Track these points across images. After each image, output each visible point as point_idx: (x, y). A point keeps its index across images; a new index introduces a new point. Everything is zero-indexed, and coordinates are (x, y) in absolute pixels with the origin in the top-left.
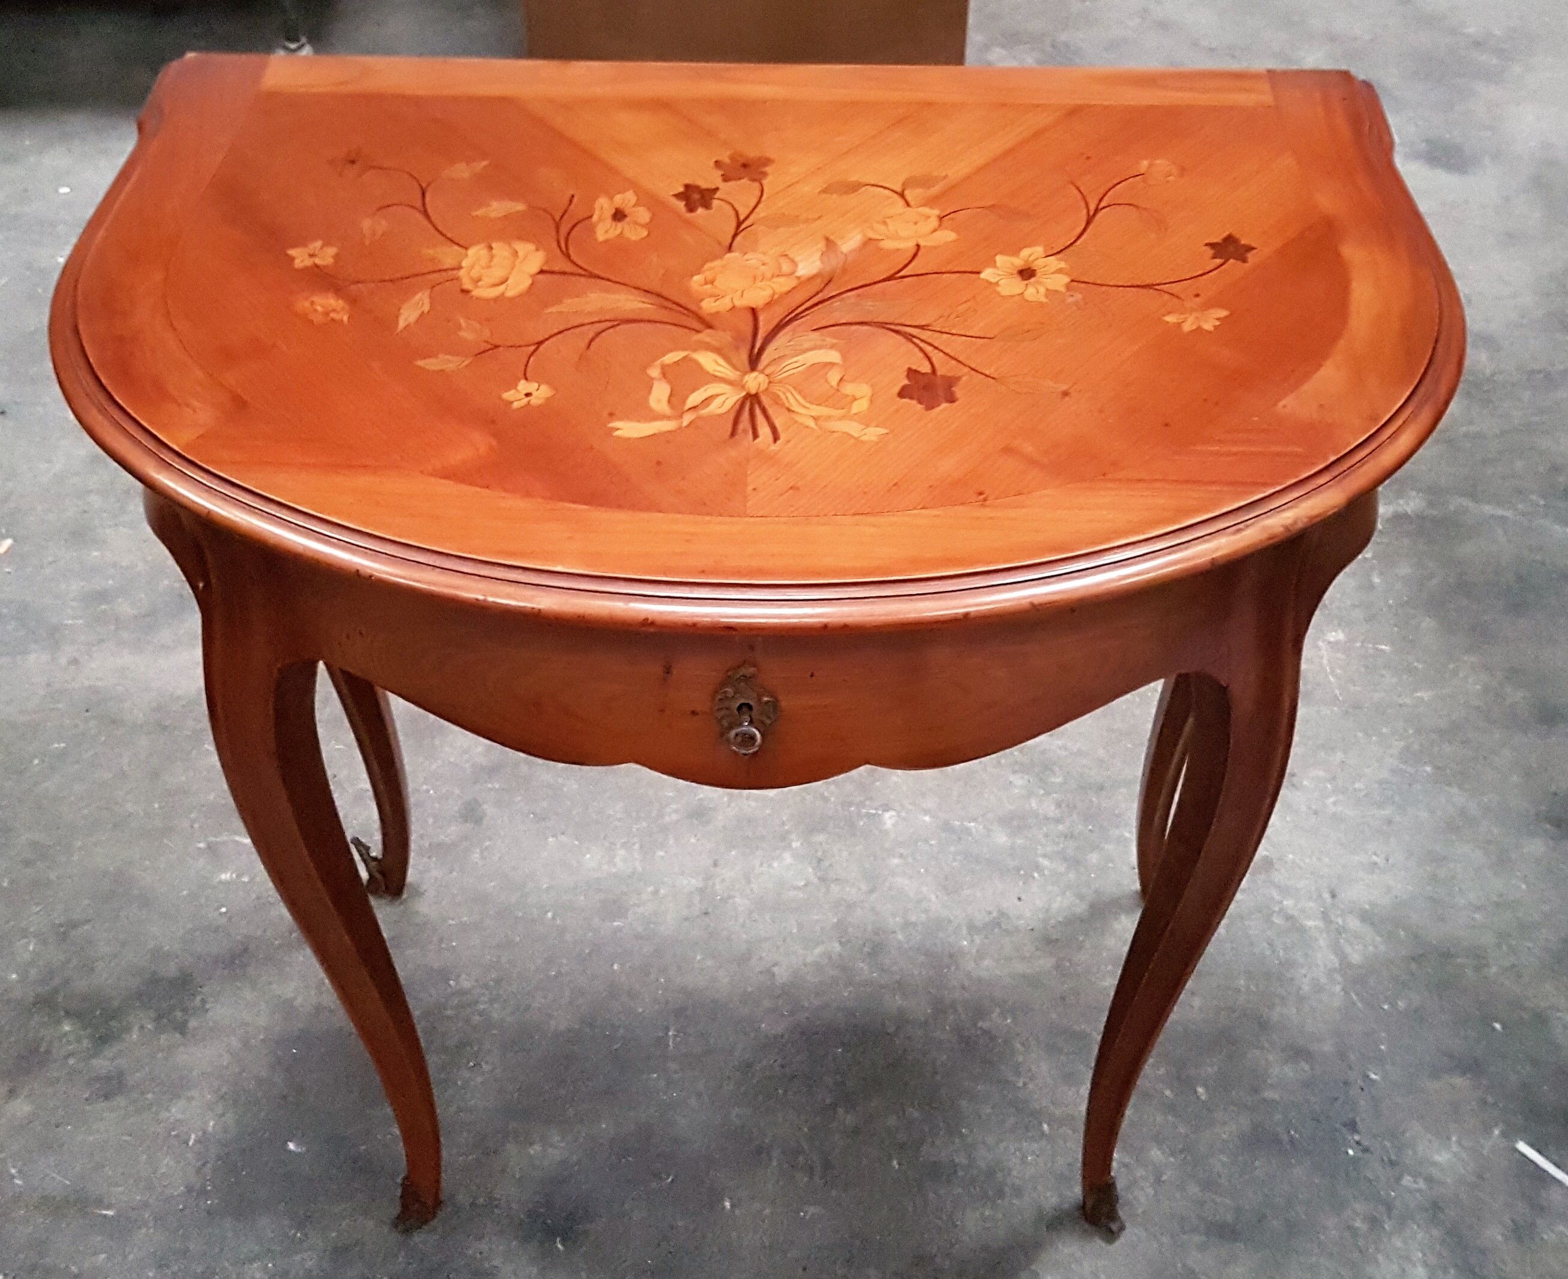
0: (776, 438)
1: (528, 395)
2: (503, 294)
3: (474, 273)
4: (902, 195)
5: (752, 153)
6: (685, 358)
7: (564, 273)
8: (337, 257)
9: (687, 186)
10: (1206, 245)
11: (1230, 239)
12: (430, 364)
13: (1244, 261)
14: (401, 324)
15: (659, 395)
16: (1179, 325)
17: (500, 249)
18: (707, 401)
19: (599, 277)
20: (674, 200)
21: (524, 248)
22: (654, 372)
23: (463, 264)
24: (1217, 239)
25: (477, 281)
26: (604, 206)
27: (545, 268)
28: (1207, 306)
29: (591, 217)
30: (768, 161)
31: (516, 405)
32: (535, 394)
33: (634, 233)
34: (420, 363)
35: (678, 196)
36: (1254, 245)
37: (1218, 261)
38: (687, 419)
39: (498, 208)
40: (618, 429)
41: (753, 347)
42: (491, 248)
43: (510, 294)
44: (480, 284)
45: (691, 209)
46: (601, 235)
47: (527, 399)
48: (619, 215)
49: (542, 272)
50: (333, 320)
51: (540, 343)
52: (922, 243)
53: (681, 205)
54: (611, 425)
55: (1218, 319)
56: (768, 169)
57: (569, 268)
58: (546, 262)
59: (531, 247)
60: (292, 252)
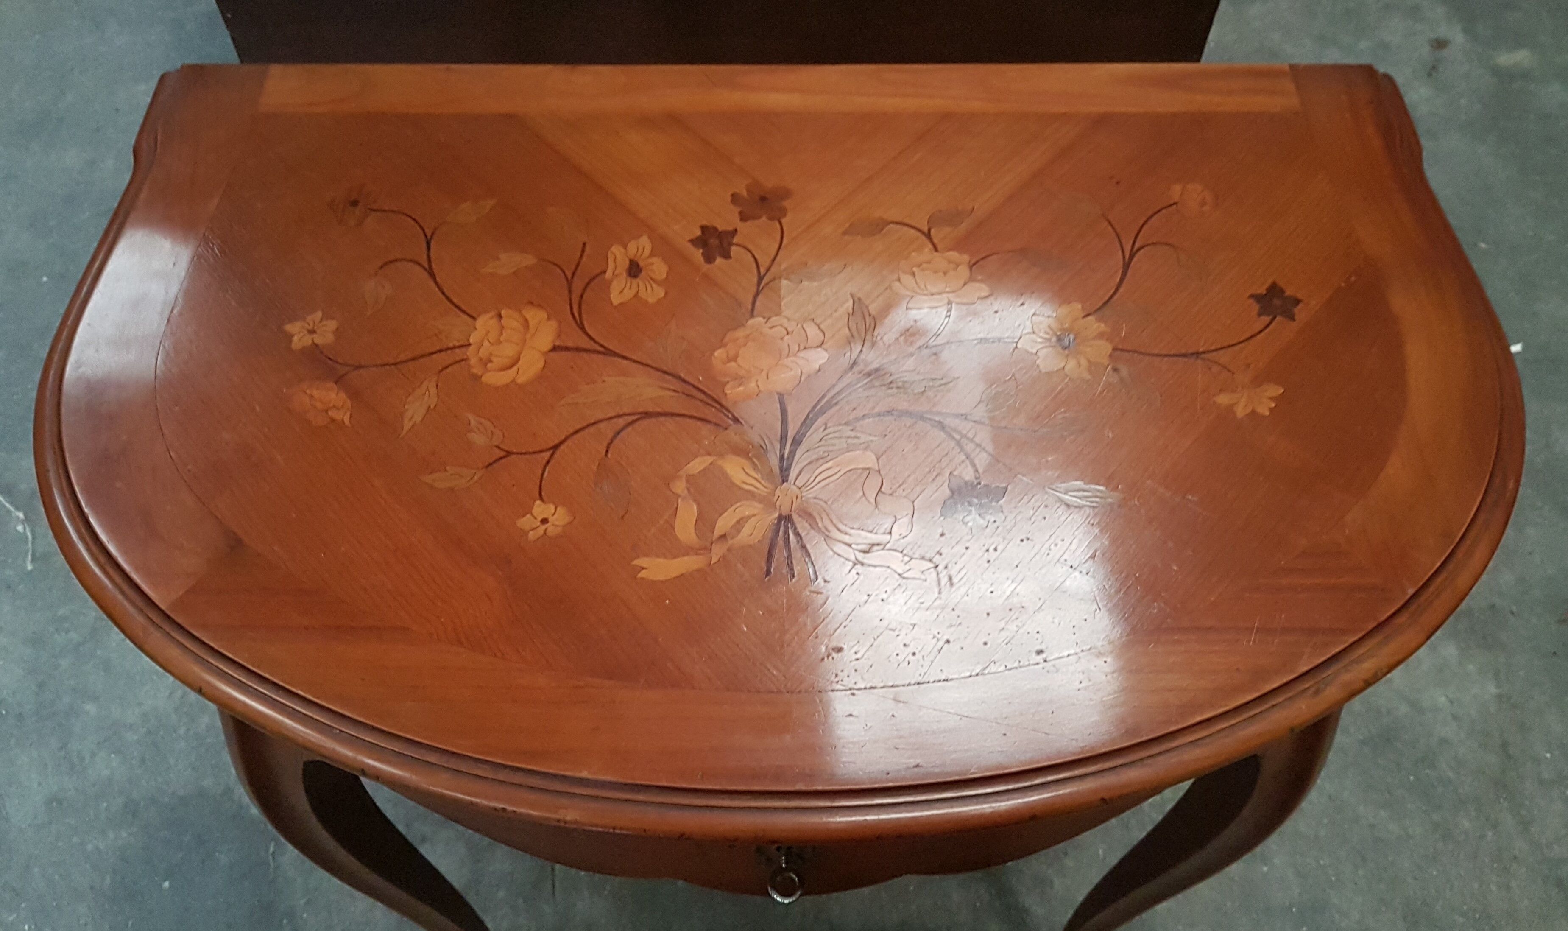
0: (814, 575)
1: (544, 521)
2: (514, 381)
3: (483, 353)
4: (928, 236)
5: (770, 182)
6: (711, 465)
7: (578, 350)
8: (337, 331)
9: (704, 228)
10: (1252, 296)
11: (1274, 290)
12: (440, 480)
13: (1292, 318)
14: (407, 424)
15: (686, 520)
16: (1230, 408)
17: (511, 319)
18: (740, 524)
19: (616, 354)
20: (689, 245)
21: (535, 316)
22: (680, 487)
23: (471, 341)
24: (1263, 290)
25: (485, 362)
26: (618, 256)
27: (557, 343)
28: (1258, 381)
29: (605, 272)
30: (786, 193)
31: (532, 535)
32: (551, 519)
33: (650, 293)
34: (428, 479)
35: (695, 242)
36: (1299, 296)
37: (1266, 319)
38: (717, 552)
39: (507, 263)
40: (643, 568)
41: (783, 449)
42: (500, 316)
43: (521, 380)
44: (489, 365)
45: (709, 259)
46: (616, 298)
47: (543, 527)
48: (634, 270)
49: (555, 349)
50: (333, 420)
51: (556, 447)
52: (954, 301)
53: (697, 254)
54: (635, 562)
55: (1271, 399)
56: (787, 204)
57: (584, 343)
58: (559, 336)
59: (543, 315)
60: (288, 328)
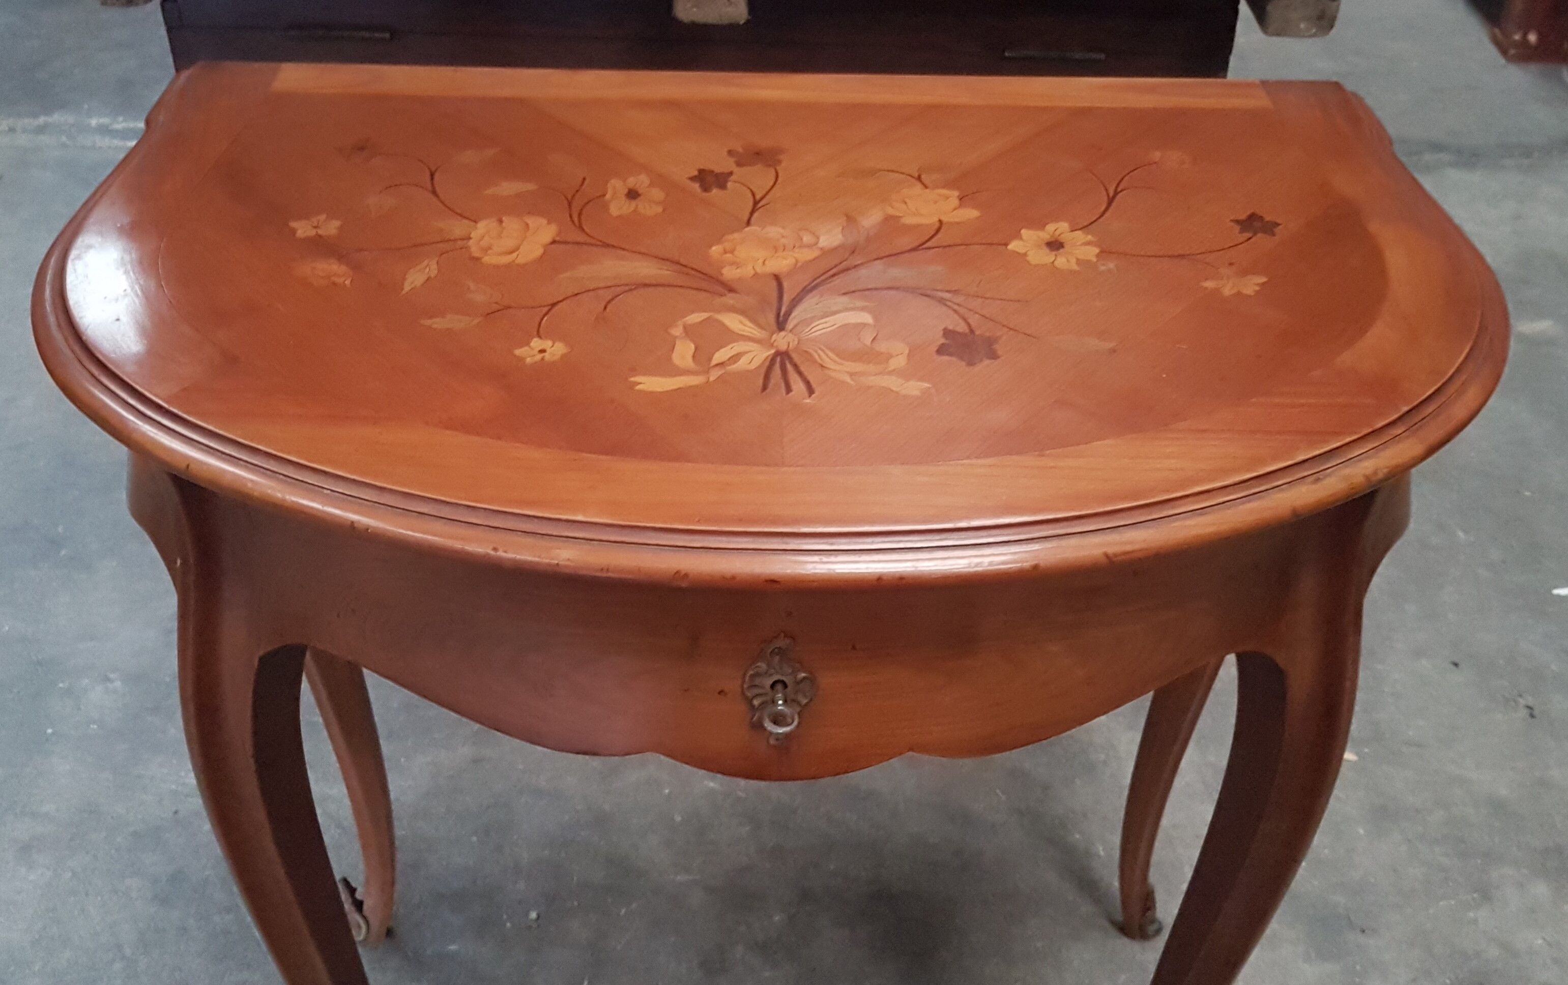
0: (811, 391)
1: (542, 351)
2: (514, 261)
3: (484, 243)
4: (919, 178)
5: (764, 142)
6: (708, 318)
7: (578, 243)
8: (341, 228)
9: (701, 171)
10: (1233, 221)
11: (1254, 217)
12: (438, 323)
13: (1272, 235)
14: (407, 287)
15: (683, 354)
16: (1218, 290)
17: (512, 224)
18: (735, 358)
19: (613, 246)
20: (689, 182)
21: (534, 222)
22: (677, 331)
23: (472, 236)
24: (1243, 217)
25: (486, 250)
26: (616, 187)
27: (557, 239)
28: (1243, 273)
29: (604, 195)
30: (780, 151)
31: (529, 360)
32: (548, 350)
33: (648, 208)
34: (428, 322)
35: (692, 179)
36: (1278, 221)
37: (1247, 235)
38: (714, 375)
39: (508, 188)
40: (640, 383)
41: (779, 309)
42: (501, 221)
43: (521, 260)
44: (490, 252)
45: (706, 188)
46: (614, 210)
47: (542, 355)
48: (633, 194)
49: (554, 242)
50: (334, 284)
51: (553, 305)
52: (945, 219)
53: (696, 186)
54: (632, 379)
55: (1256, 284)
56: (781, 157)
57: (581, 238)
58: (558, 235)
59: (544, 221)
60: (294, 224)
